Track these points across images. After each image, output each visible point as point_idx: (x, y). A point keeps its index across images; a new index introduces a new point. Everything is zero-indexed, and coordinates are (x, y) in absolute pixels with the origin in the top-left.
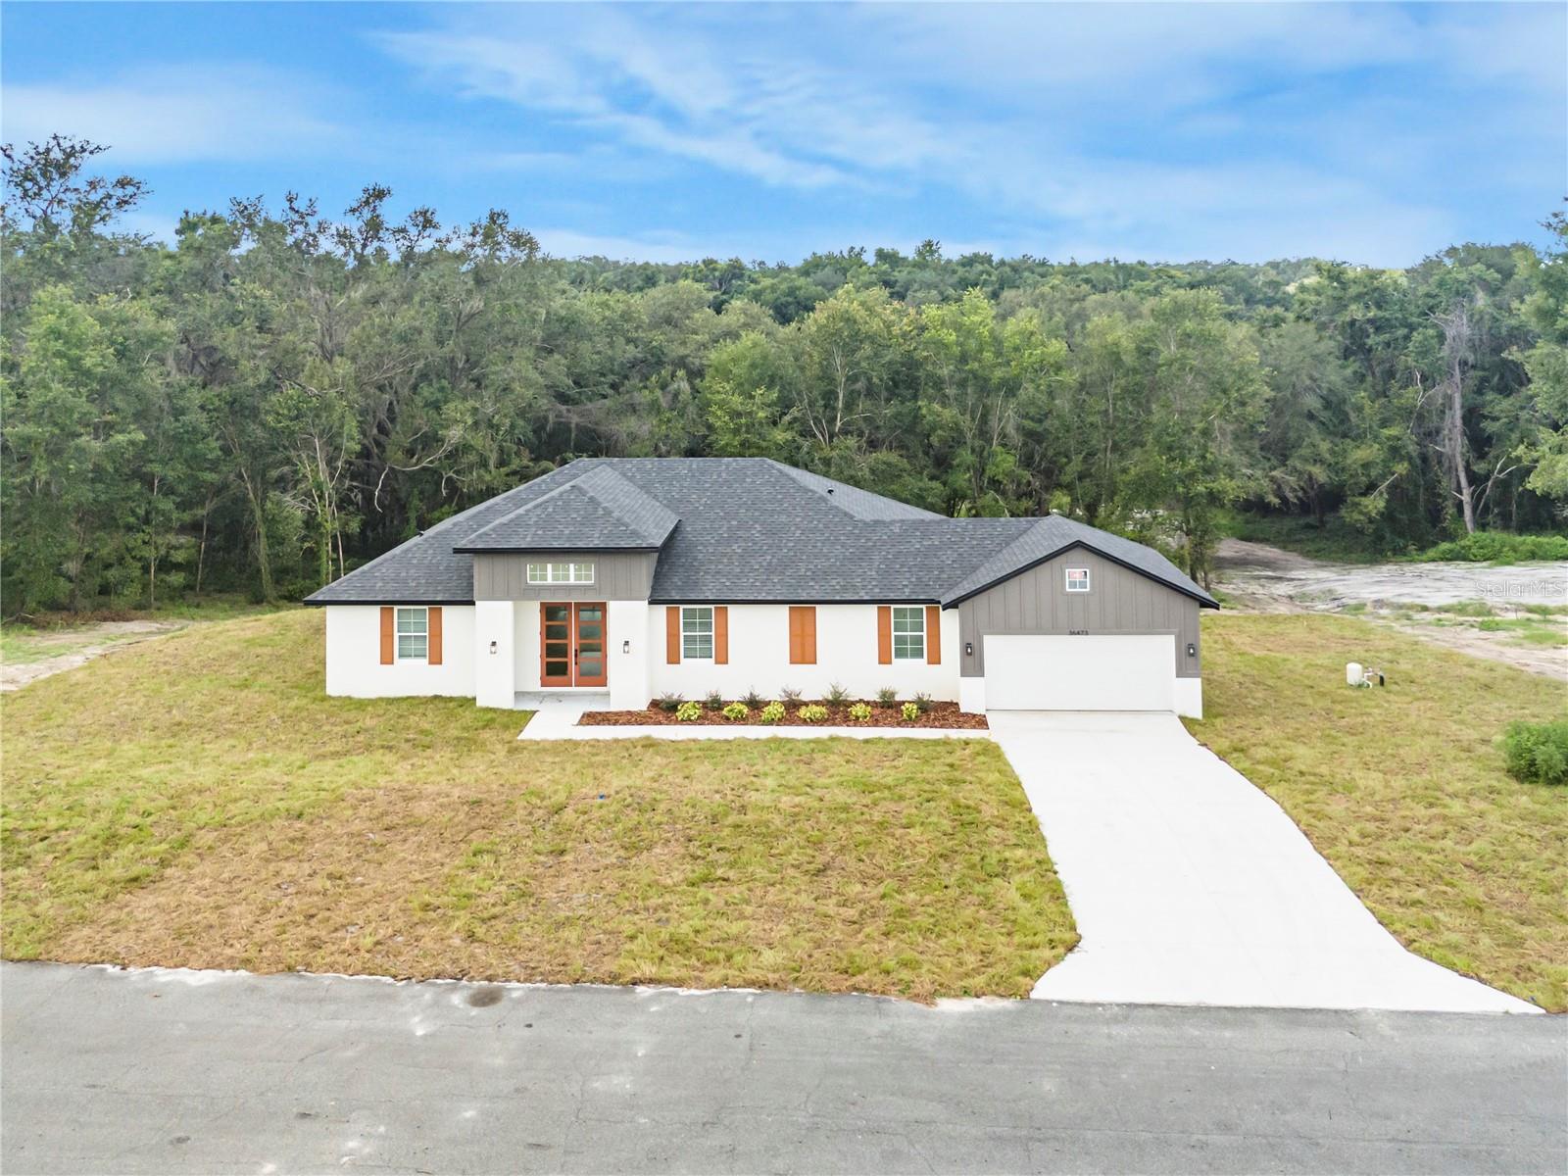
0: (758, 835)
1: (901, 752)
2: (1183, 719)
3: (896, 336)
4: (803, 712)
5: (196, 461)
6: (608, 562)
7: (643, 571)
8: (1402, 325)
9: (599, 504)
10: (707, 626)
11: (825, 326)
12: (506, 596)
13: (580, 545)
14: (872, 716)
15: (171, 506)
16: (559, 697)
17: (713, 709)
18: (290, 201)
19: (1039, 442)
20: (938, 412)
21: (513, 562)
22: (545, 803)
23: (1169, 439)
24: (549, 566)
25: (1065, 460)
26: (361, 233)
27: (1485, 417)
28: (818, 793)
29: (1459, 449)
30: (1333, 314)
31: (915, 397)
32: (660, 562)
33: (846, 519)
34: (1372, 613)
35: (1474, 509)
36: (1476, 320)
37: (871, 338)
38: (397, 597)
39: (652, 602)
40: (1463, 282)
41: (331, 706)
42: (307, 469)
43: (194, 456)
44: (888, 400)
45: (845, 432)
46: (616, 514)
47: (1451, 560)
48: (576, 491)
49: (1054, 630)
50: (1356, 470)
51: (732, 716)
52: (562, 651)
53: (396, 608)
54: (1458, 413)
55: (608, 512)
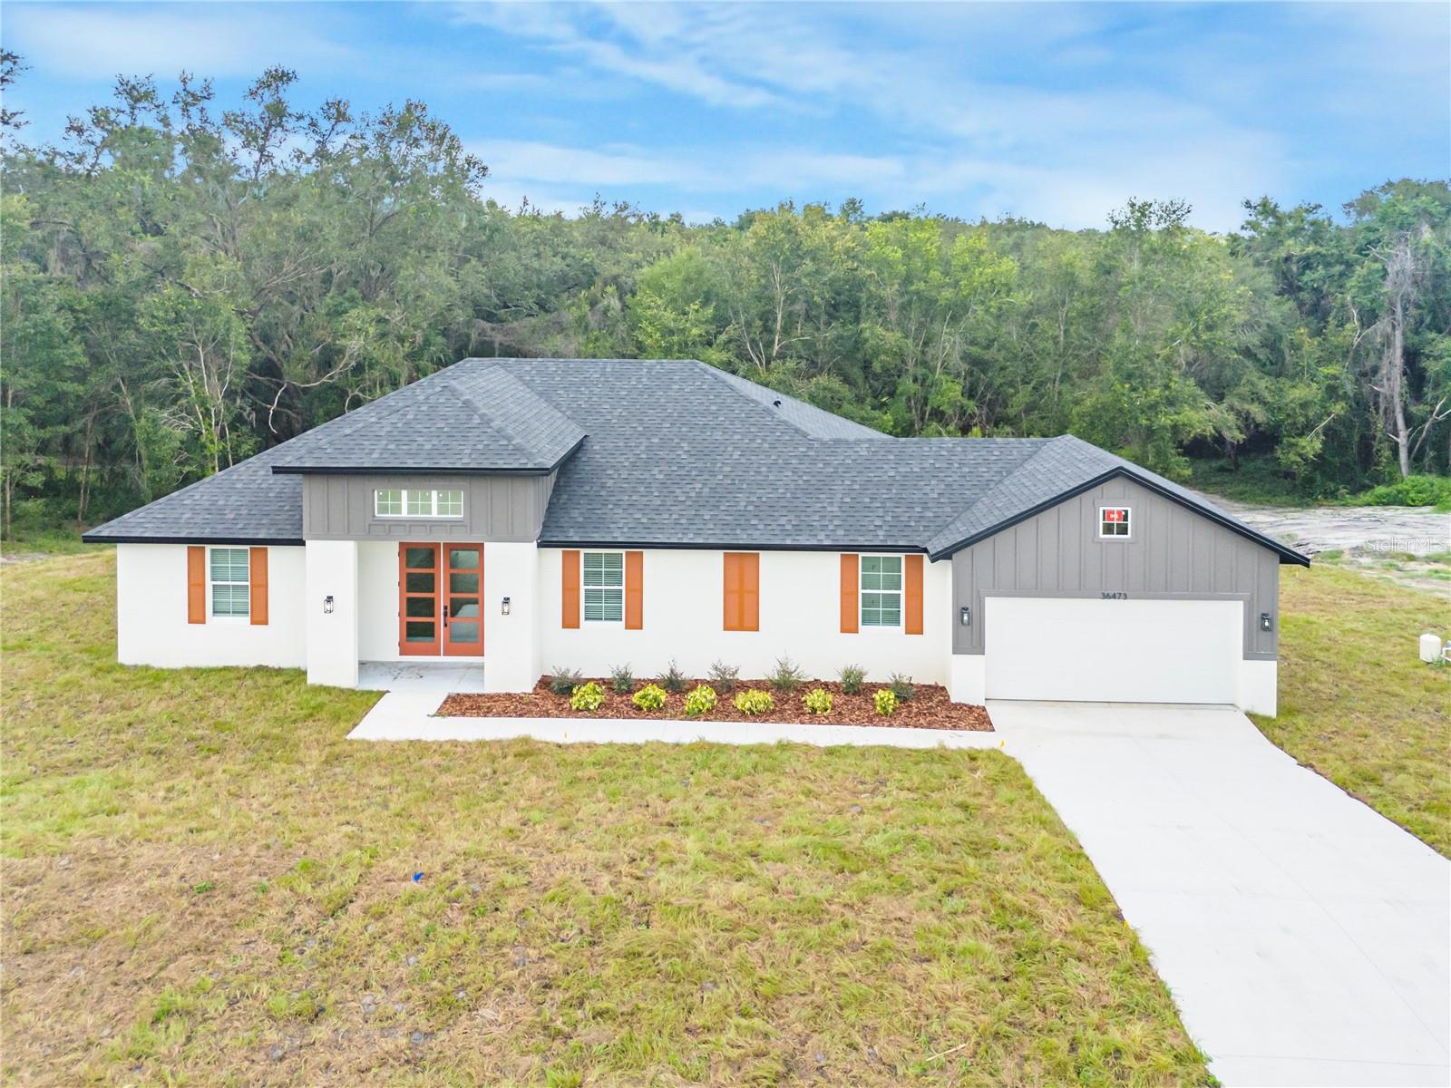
0: (668, 977)
1: (883, 776)
2: (1250, 715)
3: (839, 253)
4: (741, 701)
5: (53, 368)
6: (481, 488)
7: (530, 501)
8: (1337, 262)
9: (475, 410)
10: (614, 577)
11: (765, 238)
12: (345, 535)
13: (444, 464)
14: (834, 707)
15: (23, 420)
16: (419, 671)
17: (621, 693)
18: (184, 81)
19: (984, 371)
20: (881, 335)
21: (356, 486)
22: (319, 893)
23: (1131, 366)
24: (404, 493)
25: (1012, 391)
26: (262, 119)
27: (1428, 357)
28: (768, 872)
29: (1397, 389)
30: (1268, 250)
31: (857, 320)
32: (557, 490)
33: (798, 437)
34: (1352, 563)
35: (1410, 451)
36: (1421, 254)
37: (814, 255)
38: (207, 534)
39: (543, 544)
40: (1408, 215)
41: (116, 681)
42: (189, 383)
43: (52, 363)
44: (828, 324)
45: (782, 356)
46: (497, 424)
47: (1388, 504)
48: (448, 393)
49: (1080, 591)
50: (1294, 409)
51: (645, 704)
52: (428, 607)
53: (208, 548)
54: (1399, 352)
55: (486, 421)
